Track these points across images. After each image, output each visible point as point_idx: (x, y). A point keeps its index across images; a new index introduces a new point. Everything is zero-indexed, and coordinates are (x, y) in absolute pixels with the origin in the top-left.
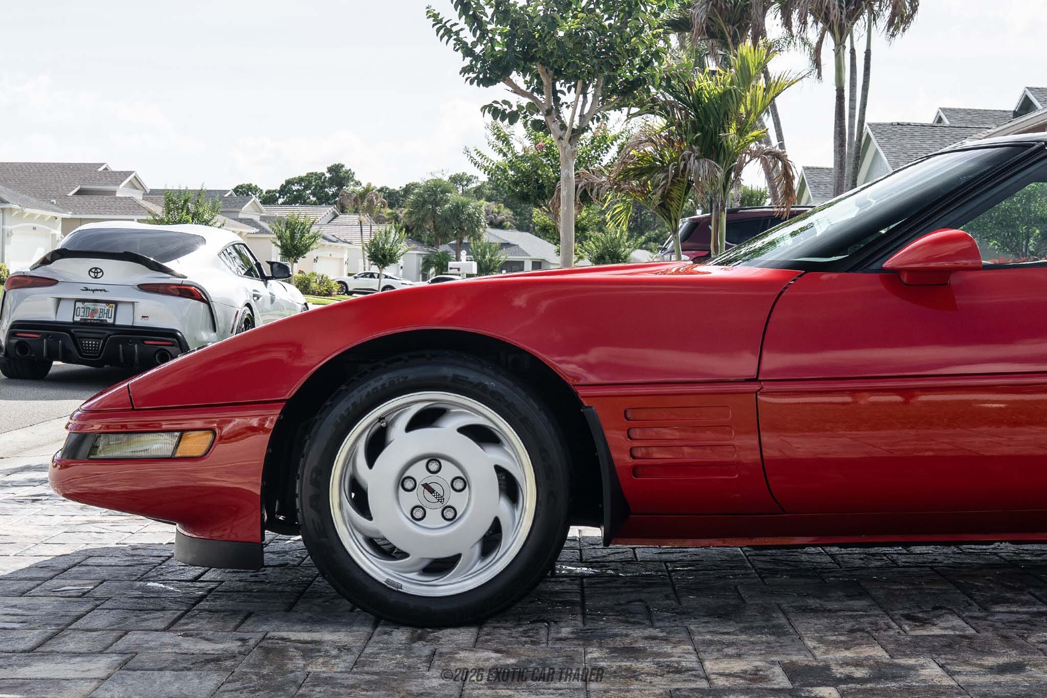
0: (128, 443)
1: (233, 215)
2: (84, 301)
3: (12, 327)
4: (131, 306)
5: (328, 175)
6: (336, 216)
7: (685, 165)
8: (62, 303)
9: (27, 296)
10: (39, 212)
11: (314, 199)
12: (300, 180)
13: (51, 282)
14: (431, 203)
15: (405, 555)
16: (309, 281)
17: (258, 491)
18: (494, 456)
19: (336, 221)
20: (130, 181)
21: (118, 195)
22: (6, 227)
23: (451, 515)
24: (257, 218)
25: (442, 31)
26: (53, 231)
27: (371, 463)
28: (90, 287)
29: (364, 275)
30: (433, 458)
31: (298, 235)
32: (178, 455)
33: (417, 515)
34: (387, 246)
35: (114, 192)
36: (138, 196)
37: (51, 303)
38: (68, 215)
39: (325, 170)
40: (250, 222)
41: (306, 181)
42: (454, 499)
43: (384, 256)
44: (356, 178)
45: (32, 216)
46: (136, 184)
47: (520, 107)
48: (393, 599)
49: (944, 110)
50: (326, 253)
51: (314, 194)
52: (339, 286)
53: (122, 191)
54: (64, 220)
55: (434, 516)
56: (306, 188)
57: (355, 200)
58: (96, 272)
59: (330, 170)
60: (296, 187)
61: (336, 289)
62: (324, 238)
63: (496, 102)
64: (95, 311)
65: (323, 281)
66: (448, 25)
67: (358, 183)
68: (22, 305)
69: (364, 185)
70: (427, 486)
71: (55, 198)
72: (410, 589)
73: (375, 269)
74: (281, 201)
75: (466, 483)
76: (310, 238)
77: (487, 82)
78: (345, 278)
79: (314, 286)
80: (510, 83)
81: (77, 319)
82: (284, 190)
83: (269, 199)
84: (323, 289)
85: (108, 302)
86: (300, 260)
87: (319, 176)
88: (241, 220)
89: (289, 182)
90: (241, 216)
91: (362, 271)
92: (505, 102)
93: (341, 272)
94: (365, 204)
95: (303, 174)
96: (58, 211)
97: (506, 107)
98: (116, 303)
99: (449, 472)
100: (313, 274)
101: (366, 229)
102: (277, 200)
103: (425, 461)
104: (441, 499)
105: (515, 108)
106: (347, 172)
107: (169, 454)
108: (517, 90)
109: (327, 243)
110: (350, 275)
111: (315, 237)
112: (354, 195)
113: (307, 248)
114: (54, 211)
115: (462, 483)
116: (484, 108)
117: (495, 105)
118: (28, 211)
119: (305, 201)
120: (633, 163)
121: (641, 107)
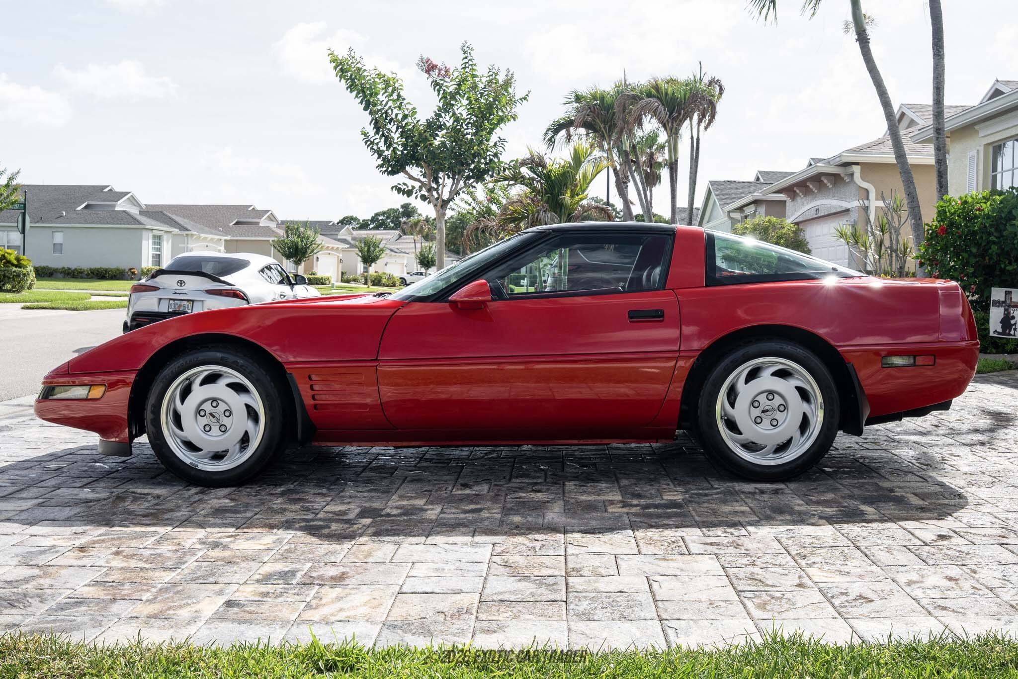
0: (66, 391)
1: (334, 237)
2: (174, 300)
3: (133, 315)
4: (201, 303)
5: (401, 210)
6: (400, 236)
7: (538, 216)
8: (162, 301)
9: (142, 297)
10: (210, 236)
11: (393, 225)
12: (383, 213)
13: (156, 289)
14: (461, 228)
15: (200, 450)
16: (381, 277)
17: (126, 417)
18: (244, 399)
19: (400, 240)
20: (268, 216)
21: (261, 225)
22: (189, 246)
23: (224, 429)
24: (349, 238)
25: (369, 143)
26: (219, 248)
27: (182, 402)
28: (177, 292)
29: (417, 274)
30: (214, 400)
31: (372, 249)
32: (89, 397)
33: (207, 429)
34: (430, 256)
35: (258, 223)
36: (273, 225)
37: (156, 301)
38: (228, 238)
39: (399, 207)
40: (344, 241)
41: (387, 214)
42: (226, 421)
43: (428, 262)
44: (419, 212)
45: (205, 238)
46: (272, 218)
47: (413, 187)
48: (193, 473)
49: (760, 172)
50: (393, 260)
51: (392, 222)
52: (400, 281)
53: (263, 222)
54: (225, 240)
55: (215, 430)
56: (388, 218)
57: (411, 226)
58: (181, 283)
59: (403, 207)
60: (381, 218)
61: (398, 283)
62: (391, 250)
63: (399, 184)
64: (180, 306)
65: (390, 278)
66: (372, 140)
67: (420, 215)
68: (139, 302)
69: (424, 216)
70: (211, 414)
71: (221, 227)
72: (201, 467)
73: (423, 270)
74: (371, 226)
75: (231, 413)
76: (380, 251)
77: (393, 173)
78: (405, 276)
79: (384, 281)
80: (406, 173)
81: (171, 310)
82: (373, 220)
83: (364, 226)
84: (390, 282)
85: (188, 301)
86: (373, 265)
87: (397, 210)
88: (339, 240)
89: (377, 215)
90: (339, 237)
91: (415, 271)
92: (405, 184)
93: (403, 272)
94: (418, 229)
95: (386, 209)
96: (222, 235)
97: (405, 187)
98: (193, 301)
99: (222, 407)
100: (384, 273)
101: (418, 245)
102: (369, 225)
103: (210, 401)
104: (218, 421)
105: (410, 188)
106: (413, 208)
107: (85, 397)
108: (411, 177)
109: (393, 253)
110: (408, 273)
111: (382, 250)
112: (410, 224)
113: (377, 258)
114: (219, 235)
115: (229, 413)
116: (392, 188)
117: (399, 186)
118: (203, 235)
119: (387, 227)
120: (510, 215)
121: (516, 181)
